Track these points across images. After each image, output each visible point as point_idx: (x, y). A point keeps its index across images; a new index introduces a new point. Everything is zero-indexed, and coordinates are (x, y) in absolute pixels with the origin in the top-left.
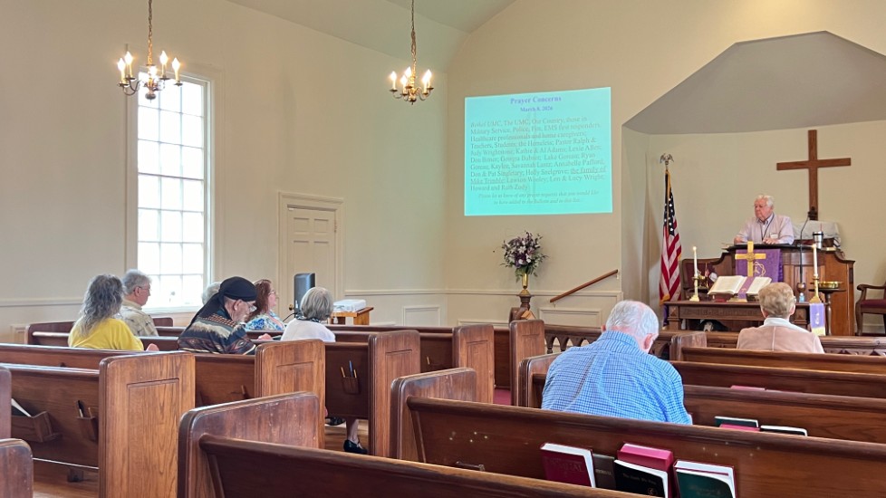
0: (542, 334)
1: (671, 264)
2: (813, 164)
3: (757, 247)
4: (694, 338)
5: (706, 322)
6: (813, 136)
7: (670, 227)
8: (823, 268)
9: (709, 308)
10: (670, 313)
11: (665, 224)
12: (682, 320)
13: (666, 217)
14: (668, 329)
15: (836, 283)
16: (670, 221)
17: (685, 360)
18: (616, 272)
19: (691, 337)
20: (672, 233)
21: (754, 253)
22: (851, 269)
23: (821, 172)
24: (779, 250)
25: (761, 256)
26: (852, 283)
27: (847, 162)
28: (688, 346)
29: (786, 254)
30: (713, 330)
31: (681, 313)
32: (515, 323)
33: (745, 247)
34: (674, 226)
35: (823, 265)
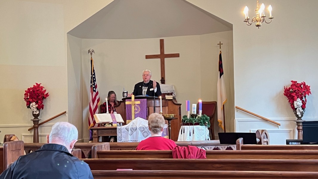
0: (23, 149)
1: (94, 108)
2: (162, 56)
3: (135, 98)
4: (103, 146)
5: (111, 137)
6: (162, 42)
7: (93, 87)
8: (167, 107)
9: (113, 130)
10: (93, 133)
11: (91, 86)
12: (99, 137)
13: (91, 82)
14: (92, 142)
15: (173, 115)
16: (93, 85)
17: (98, 158)
18: (65, 112)
19: (102, 146)
20: (95, 91)
21: (135, 101)
22: (180, 108)
23: (166, 59)
24: (146, 99)
25: (138, 102)
26: (180, 115)
27: (177, 55)
28: (100, 150)
29: (150, 101)
30: (114, 142)
31: (99, 133)
32: (6, 144)
33: (130, 98)
34: (96, 87)
35: (167, 106)
